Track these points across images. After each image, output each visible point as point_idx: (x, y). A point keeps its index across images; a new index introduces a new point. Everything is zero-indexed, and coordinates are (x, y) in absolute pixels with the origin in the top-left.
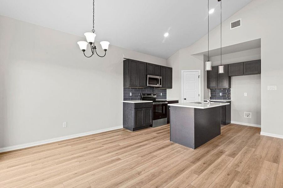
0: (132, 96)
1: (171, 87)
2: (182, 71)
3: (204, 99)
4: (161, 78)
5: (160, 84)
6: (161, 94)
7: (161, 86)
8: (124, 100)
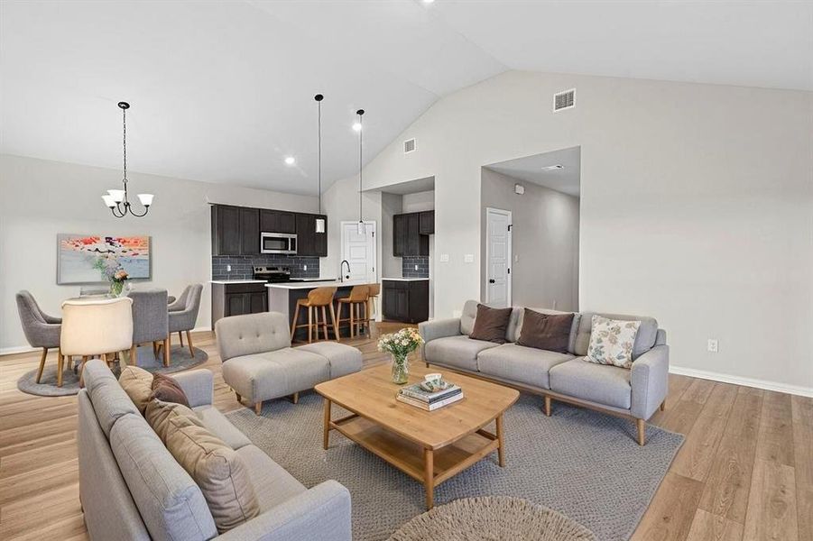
0: (232, 271)
1: (325, 255)
2: (342, 223)
3: (383, 277)
4: (295, 236)
5: (293, 249)
6: (305, 267)
7: (295, 252)
8: (214, 278)
